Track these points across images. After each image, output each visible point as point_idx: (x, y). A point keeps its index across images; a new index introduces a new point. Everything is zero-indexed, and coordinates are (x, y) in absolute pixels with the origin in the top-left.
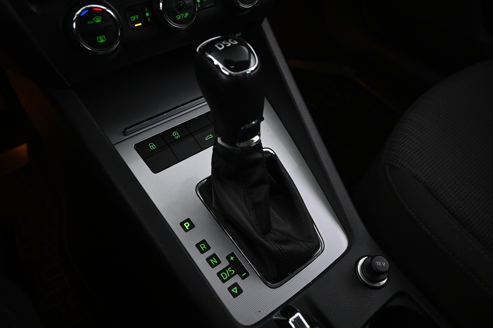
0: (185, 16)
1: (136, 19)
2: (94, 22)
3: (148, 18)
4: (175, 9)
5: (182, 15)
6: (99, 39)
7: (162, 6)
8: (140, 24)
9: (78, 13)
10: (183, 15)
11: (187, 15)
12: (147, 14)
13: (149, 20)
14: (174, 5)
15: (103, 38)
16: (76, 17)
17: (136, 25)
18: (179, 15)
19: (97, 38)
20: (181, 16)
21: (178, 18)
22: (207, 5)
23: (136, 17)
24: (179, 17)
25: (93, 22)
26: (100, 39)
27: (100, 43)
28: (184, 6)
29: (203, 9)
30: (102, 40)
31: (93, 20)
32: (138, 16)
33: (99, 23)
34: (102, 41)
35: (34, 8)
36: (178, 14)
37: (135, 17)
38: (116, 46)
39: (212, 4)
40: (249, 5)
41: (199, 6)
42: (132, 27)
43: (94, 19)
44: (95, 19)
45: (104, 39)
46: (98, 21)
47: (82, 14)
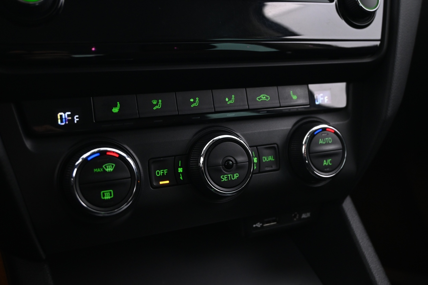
0: (233, 178)
1: (163, 174)
2: (104, 169)
3: (181, 174)
4: (221, 166)
5: (229, 175)
6: (103, 193)
7: (204, 161)
8: (168, 182)
9: (85, 156)
10: (231, 176)
11: (236, 176)
12: (180, 170)
13: (181, 178)
14: (221, 161)
15: (109, 193)
16: (80, 160)
17: (161, 183)
18: (225, 176)
19: (102, 192)
20: (228, 177)
21: (223, 179)
22: (266, 168)
23: (164, 171)
24: (225, 178)
25: (102, 170)
26: (105, 194)
27: (104, 199)
28: (234, 164)
29: (260, 172)
30: (107, 195)
31: (102, 167)
32: (166, 171)
33: (110, 173)
34: (107, 197)
35: (28, 144)
36: (224, 174)
37: (162, 171)
38: (125, 207)
39: (274, 167)
40: (327, 174)
41: (255, 168)
42: (155, 184)
43: (104, 166)
44: (106, 167)
45: (111, 195)
46: (109, 168)
47: (89, 159)
